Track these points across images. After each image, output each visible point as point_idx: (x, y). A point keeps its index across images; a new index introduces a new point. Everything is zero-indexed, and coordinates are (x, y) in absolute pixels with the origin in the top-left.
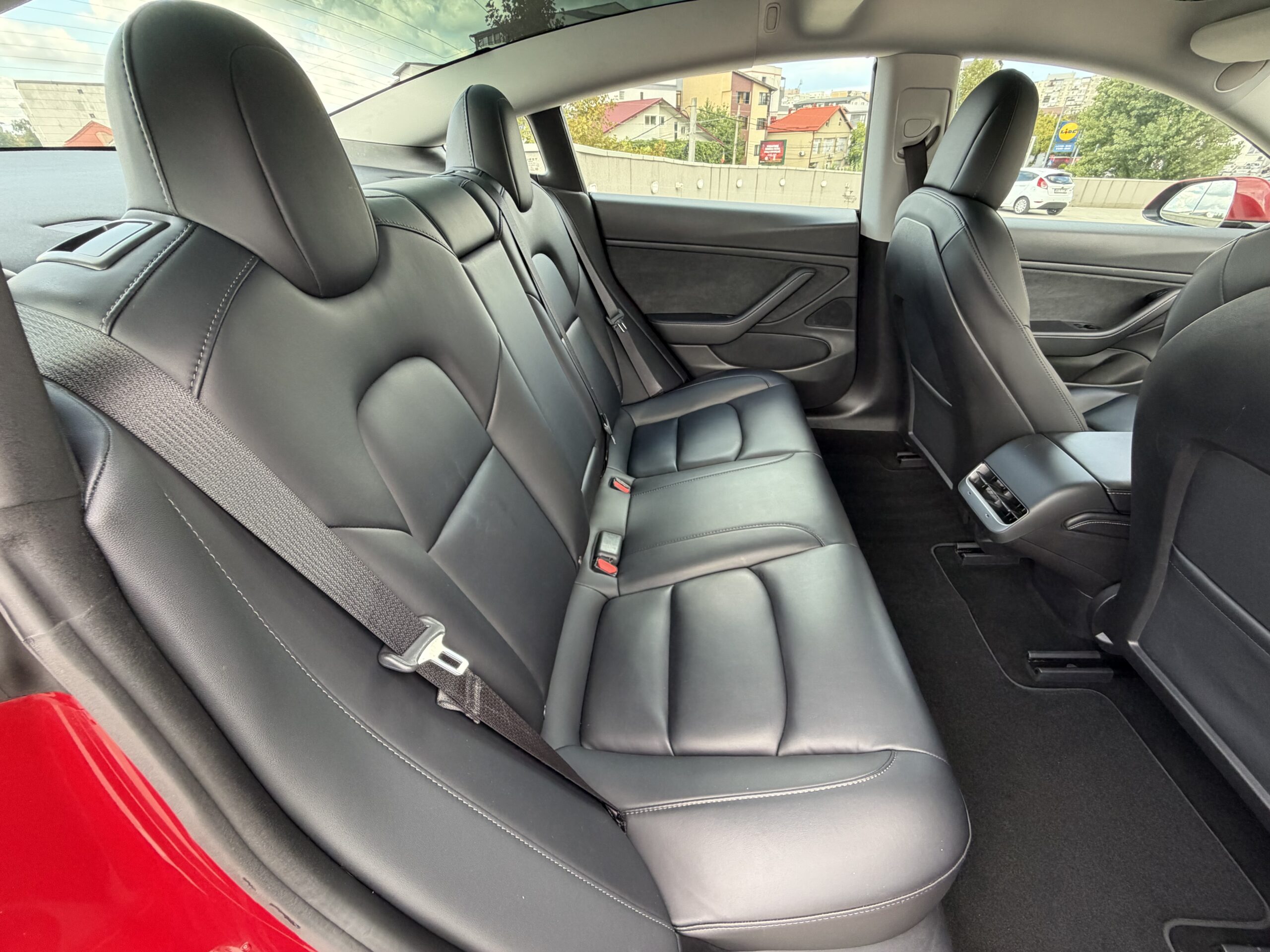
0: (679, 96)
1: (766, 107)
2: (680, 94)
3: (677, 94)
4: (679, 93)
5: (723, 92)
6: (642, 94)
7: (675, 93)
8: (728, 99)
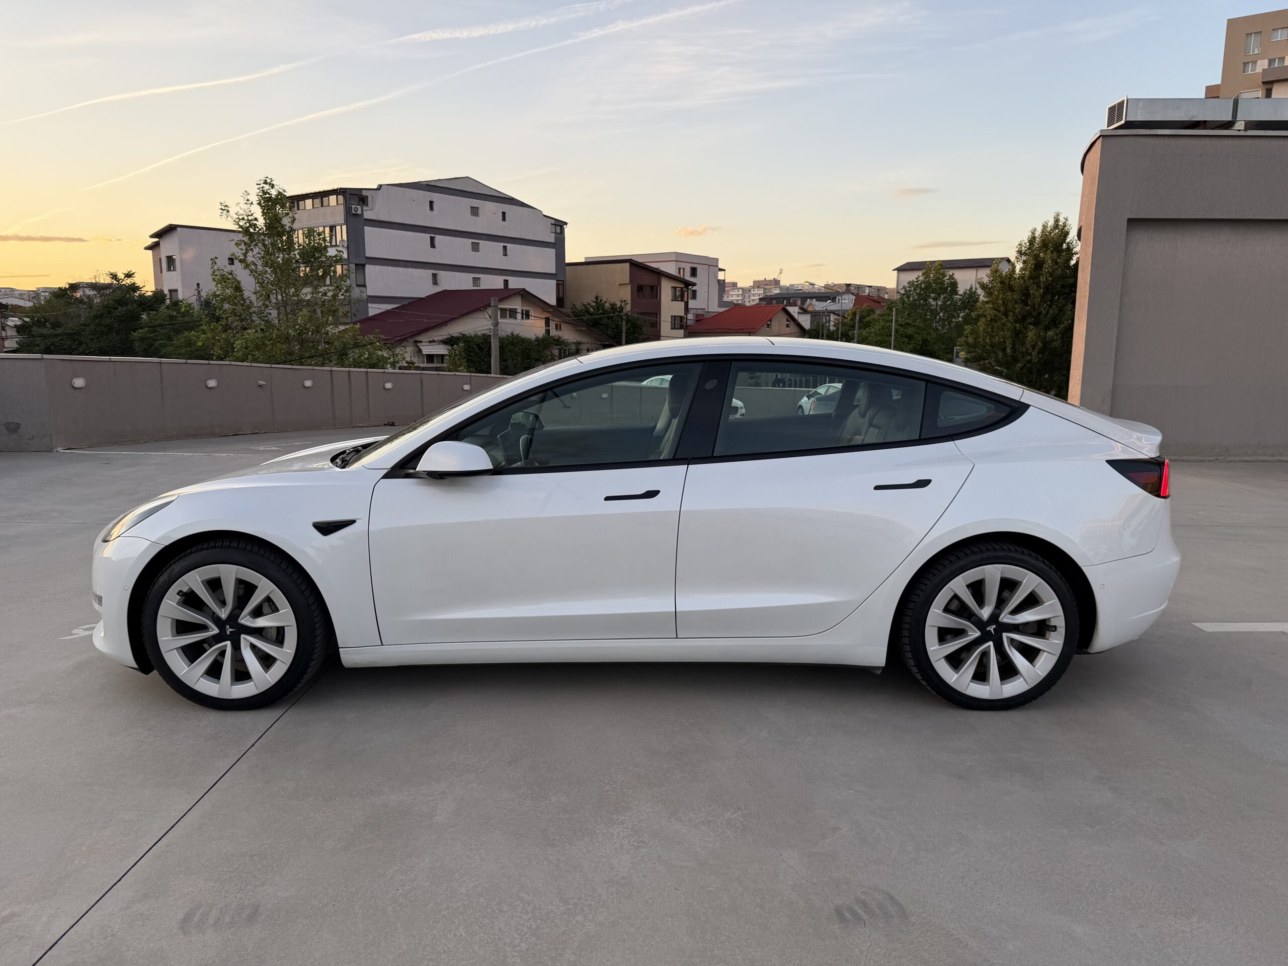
0: (561, 287)
1: (683, 303)
2: (563, 284)
3: (558, 285)
4: (562, 282)
5: (620, 284)
6: (506, 282)
7: (554, 282)
8: (626, 294)
